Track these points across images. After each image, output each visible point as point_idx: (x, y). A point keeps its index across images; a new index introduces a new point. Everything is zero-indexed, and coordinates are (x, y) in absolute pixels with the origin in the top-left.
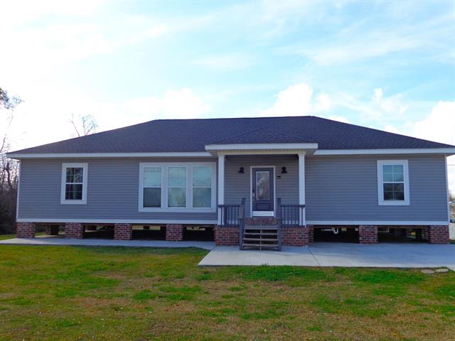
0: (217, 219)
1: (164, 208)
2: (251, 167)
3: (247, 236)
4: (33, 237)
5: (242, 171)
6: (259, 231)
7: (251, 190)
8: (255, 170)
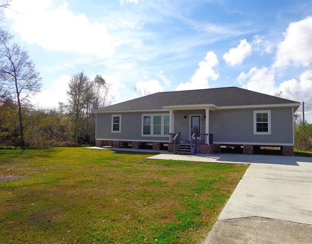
0: (168, 140)
1: (152, 134)
2: (190, 116)
3: (179, 148)
4: (102, 147)
5: (185, 117)
6: (185, 146)
7: (190, 127)
8: (192, 117)
